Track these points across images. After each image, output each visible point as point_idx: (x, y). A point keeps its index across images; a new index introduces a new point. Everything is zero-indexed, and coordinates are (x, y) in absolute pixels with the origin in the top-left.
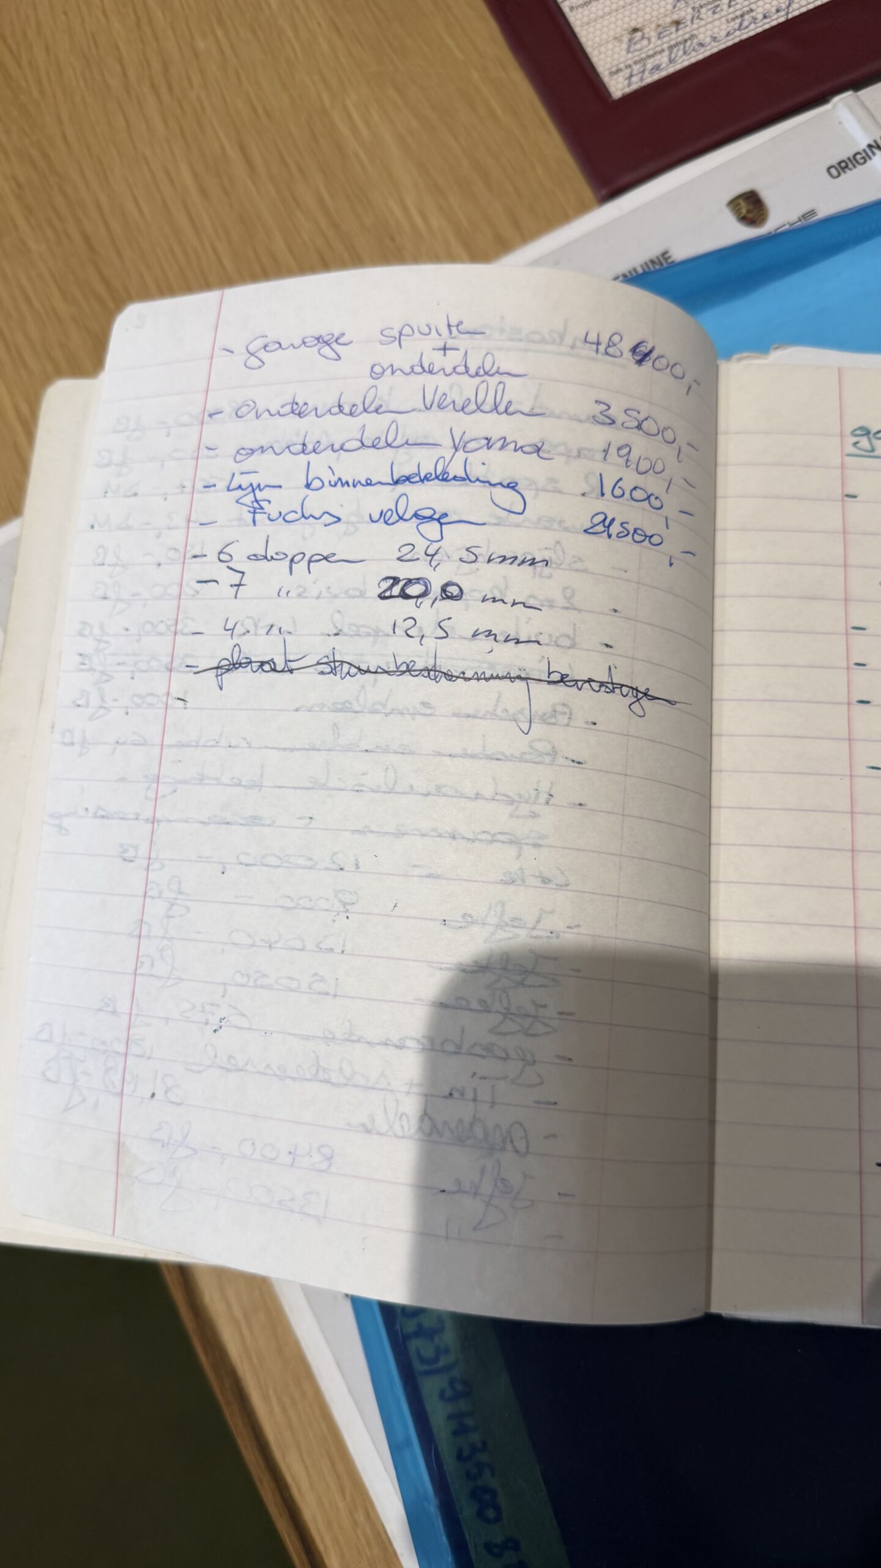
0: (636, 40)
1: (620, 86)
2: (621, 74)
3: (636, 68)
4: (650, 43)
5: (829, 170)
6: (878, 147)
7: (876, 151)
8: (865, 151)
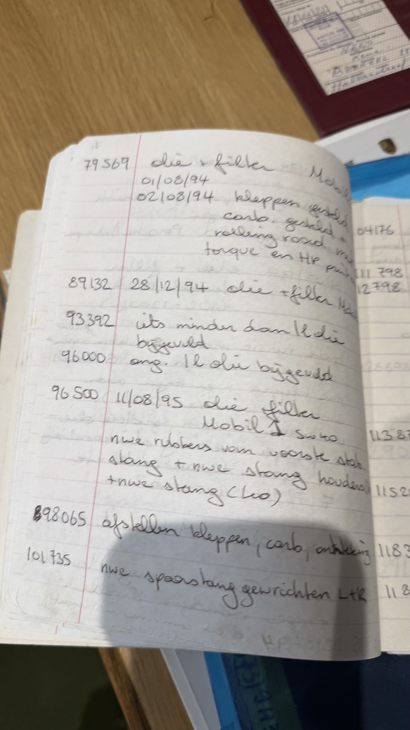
1: (330, 90)
2: (330, 86)
3: (337, 83)
4: (343, 74)
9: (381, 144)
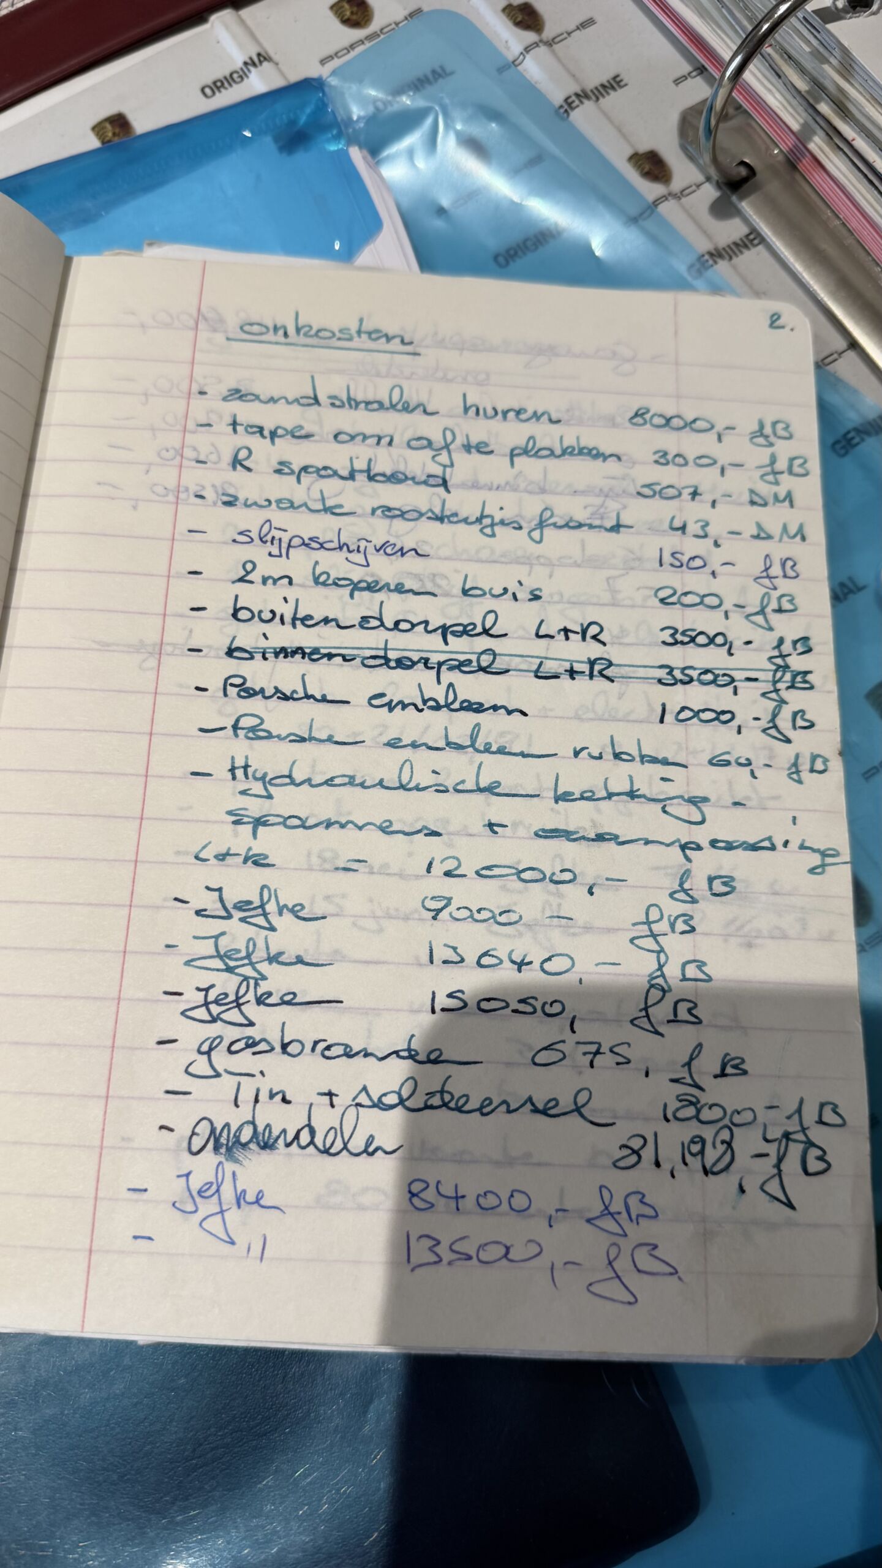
5: (203, 90)
6: (254, 64)
7: (252, 69)
8: (242, 69)
9: (98, 129)
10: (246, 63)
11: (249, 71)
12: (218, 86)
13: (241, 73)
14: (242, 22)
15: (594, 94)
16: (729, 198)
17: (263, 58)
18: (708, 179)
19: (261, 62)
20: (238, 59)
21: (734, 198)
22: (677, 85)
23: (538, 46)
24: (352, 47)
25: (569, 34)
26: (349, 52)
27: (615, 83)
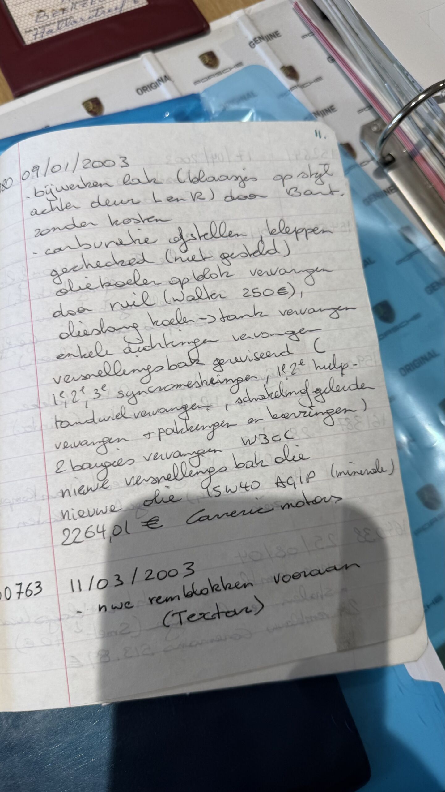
0: (41, 16)
1: (30, 39)
2: (31, 32)
3: (40, 30)
4: (48, 18)
5: (137, 90)
6: (162, 81)
7: (162, 83)
8: (156, 83)
9: (86, 104)
10: (158, 80)
11: (159, 83)
12: (144, 89)
13: (156, 84)
14: (157, 59)
15: (321, 113)
16: (383, 170)
17: (166, 78)
18: (373, 159)
19: (166, 80)
20: (155, 77)
21: (385, 170)
22: (359, 113)
23: (296, 88)
24: (209, 77)
25: (311, 83)
26: (207, 80)
27: (331, 109)
